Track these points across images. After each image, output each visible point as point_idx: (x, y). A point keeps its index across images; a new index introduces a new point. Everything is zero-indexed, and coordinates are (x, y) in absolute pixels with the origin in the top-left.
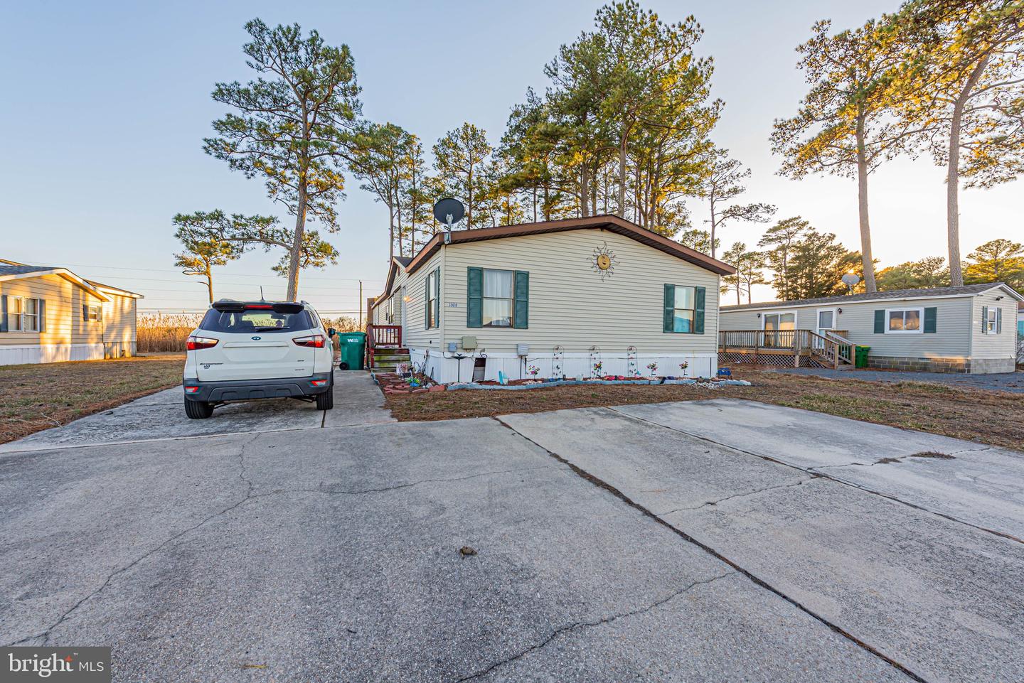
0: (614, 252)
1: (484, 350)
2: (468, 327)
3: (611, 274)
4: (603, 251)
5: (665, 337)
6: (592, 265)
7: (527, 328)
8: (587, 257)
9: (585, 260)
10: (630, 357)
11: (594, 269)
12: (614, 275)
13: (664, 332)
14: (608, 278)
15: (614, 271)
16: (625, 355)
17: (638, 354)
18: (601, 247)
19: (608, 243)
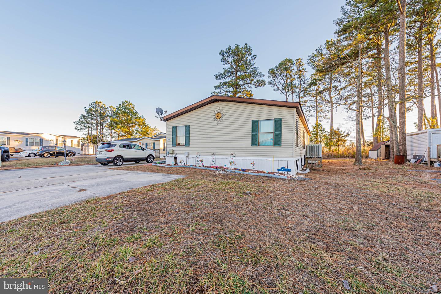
0: (224, 110)
1: (176, 154)
2: (172, 146)
3: (222, 121)
4: (218, 111)
5: (253, 149)
6: (213, 118)
7: (189, 146)
8: (211, 115)
9: (210, 117)
10: (231, 158)
11: (214, 120)
12: (223, 121)
13: (252, 146)
14: (220, 123)
15: (223, 119)
16: (229, 157)
17: (236, 157)
18: (217, 109)
19: (220, 107)
